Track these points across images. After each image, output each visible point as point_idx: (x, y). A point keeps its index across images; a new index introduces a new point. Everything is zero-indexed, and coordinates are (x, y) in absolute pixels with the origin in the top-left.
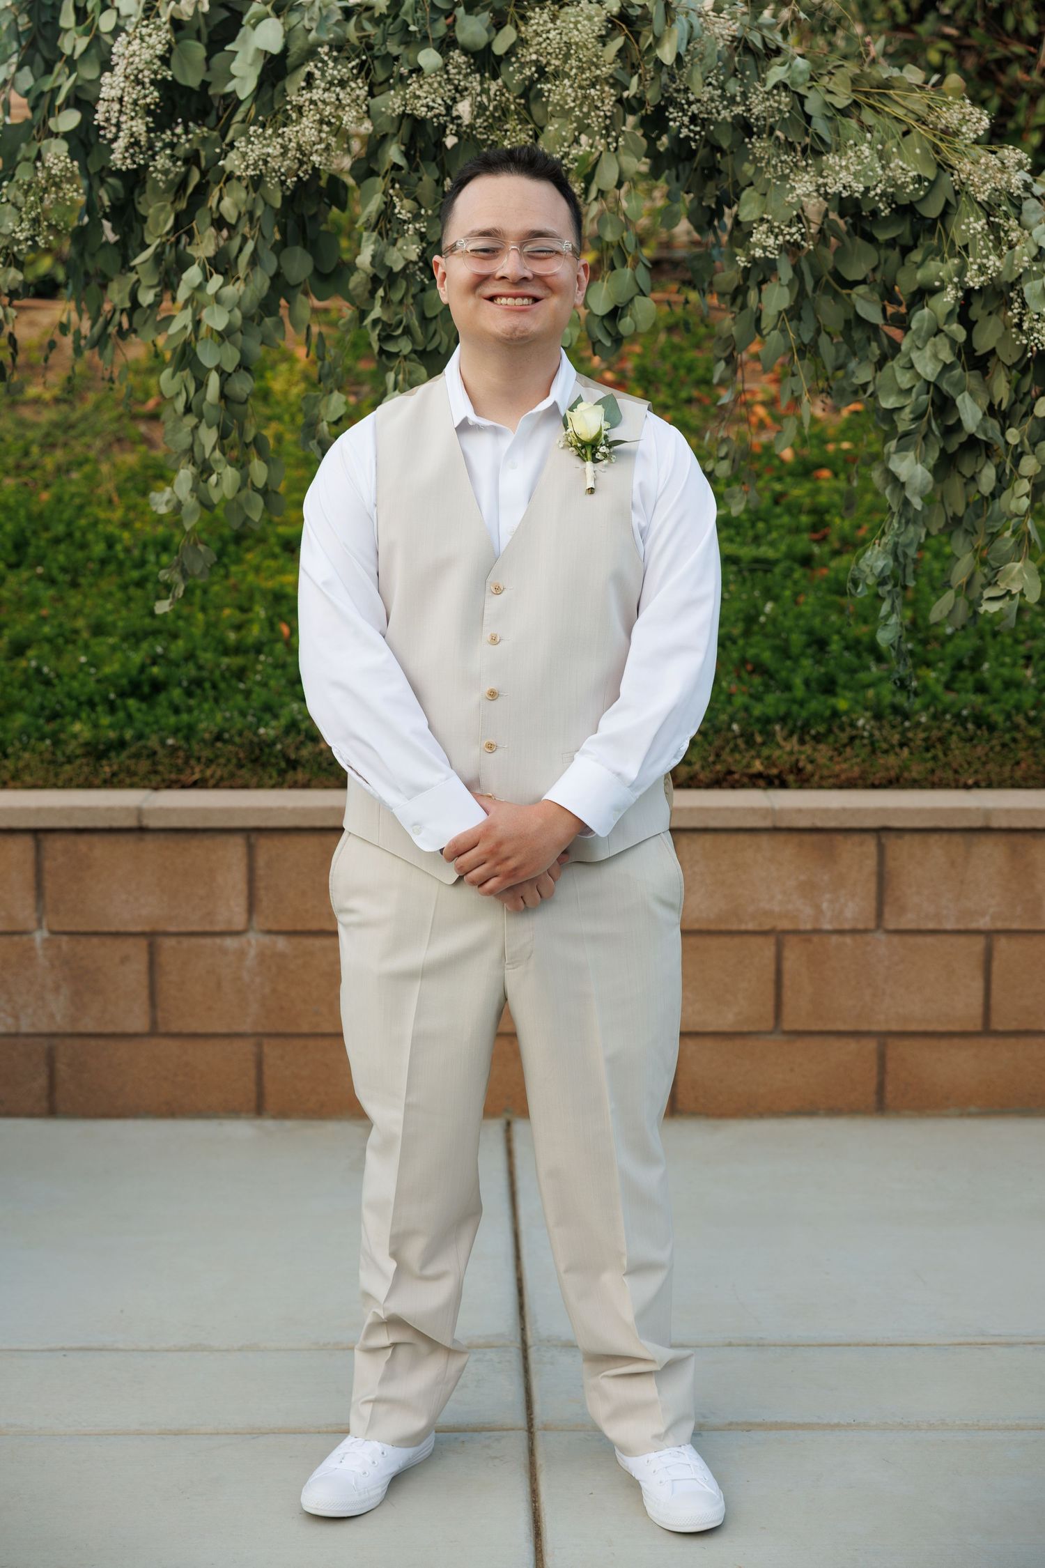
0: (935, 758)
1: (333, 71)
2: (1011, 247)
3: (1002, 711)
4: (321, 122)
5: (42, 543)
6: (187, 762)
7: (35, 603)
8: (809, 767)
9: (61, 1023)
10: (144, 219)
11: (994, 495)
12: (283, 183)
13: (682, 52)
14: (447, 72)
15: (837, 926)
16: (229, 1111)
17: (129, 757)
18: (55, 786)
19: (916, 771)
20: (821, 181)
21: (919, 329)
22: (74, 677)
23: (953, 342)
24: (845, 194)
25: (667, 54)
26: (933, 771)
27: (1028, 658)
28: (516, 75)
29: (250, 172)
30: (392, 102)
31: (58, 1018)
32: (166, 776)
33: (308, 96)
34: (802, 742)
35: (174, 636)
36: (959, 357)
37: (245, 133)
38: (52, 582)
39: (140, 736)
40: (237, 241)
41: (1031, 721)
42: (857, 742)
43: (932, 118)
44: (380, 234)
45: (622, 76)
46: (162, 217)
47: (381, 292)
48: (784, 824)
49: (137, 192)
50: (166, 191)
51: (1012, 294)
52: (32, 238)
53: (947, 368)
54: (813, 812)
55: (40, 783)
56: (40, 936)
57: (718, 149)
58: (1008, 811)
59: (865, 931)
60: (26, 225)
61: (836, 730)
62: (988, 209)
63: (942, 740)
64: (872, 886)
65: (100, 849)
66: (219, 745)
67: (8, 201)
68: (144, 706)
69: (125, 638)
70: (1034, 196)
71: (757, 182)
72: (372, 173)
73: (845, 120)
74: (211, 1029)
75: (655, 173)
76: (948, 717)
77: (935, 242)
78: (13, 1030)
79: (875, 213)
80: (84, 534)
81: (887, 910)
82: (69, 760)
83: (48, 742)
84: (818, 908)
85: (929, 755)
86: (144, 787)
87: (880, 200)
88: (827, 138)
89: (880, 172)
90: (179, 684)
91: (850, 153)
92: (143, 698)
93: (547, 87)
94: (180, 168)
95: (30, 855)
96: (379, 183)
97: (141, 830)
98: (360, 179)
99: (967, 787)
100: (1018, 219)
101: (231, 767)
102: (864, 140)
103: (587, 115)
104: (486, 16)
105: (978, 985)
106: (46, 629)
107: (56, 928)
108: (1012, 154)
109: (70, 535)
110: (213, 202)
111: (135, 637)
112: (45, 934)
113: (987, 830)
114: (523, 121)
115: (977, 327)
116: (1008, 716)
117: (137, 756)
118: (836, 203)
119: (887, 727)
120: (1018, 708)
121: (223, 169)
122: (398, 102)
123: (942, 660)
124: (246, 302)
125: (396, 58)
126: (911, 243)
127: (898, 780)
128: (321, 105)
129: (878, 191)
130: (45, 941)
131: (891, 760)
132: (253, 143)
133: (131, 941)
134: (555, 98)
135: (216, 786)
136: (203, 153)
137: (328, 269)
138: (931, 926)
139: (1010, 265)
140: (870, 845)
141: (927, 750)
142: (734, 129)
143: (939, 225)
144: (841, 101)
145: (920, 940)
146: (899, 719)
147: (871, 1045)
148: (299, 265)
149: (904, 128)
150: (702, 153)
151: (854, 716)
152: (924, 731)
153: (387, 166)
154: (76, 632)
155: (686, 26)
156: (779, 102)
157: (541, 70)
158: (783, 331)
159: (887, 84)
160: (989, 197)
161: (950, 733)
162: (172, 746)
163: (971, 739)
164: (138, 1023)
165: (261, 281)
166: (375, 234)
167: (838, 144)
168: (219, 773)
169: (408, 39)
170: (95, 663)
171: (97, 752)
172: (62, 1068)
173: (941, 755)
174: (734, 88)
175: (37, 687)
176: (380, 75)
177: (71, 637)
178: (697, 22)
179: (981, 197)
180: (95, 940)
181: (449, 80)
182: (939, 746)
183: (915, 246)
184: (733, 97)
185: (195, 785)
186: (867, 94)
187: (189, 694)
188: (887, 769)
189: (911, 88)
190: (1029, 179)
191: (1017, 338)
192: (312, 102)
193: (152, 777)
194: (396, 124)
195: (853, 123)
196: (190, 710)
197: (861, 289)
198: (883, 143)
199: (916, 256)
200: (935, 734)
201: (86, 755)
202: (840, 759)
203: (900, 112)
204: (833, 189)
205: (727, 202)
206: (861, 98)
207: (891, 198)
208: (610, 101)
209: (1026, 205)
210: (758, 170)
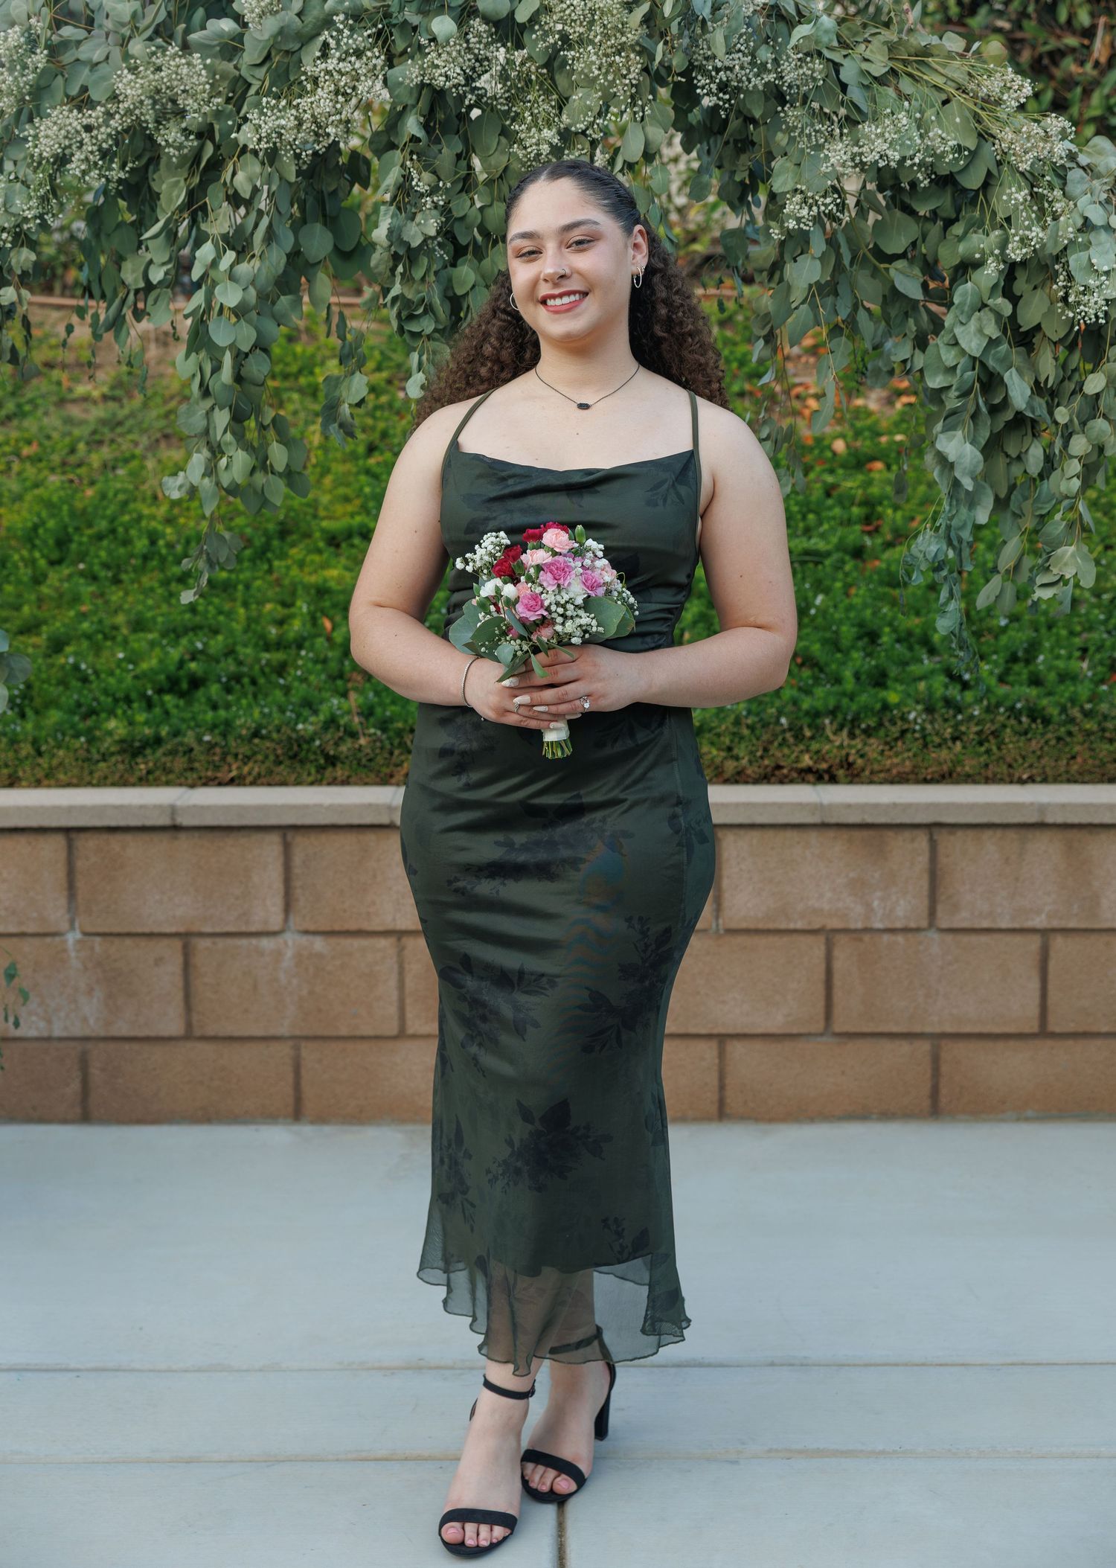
0: (988, 752)
1: (349, 41)
2: (1056, 218)
3: (1058, 704)
4: (337, 93)
5: (85, 539)
6: (223, 759)
7: (76, 599)
8: (860, 762)
9: (94, 1027)
10: (158, 194)
11: (1042, 476)
12: (297, 156)
14: (467, 41)
15: (890, 926)
16: (268, 1116)
17: (164, 754)
18: (90, 784)
19: (969, 766)
20: (856, 149)
21: (962, 304)
22: (112, 674)
23: (998, 316)
24: (882, 164)
26: (987, 765)
27: (1084, 650)
28: (538, 44)
29: (263, 146)
30: (409, 72)
31: (92, 1021)
32: (203, 774)
33: (323, 66)
34: (852, 735)
35: (215, 632)
36: (1005, 332)
37: (258, 105)
38: (94, 578)
39: (176, 733)
40: (253, 215)
41: (1087, 714)
42: (909, 736)
43: (972, 86)
44: (399, 209)
45: (647, 43)
46: (175, 193)
47: (400, 269)
48: (833, 820)
49: (151, 168)
50: (180, 166)
51: (1057, 267)
52: (41, 216)
53: (992, 343)
54: (863, 807)
55: (75, 781)
56: (72, 938)
57: (750, 119)
58: (1063, 806)
59: (918, 930)
60: (34, 203)
61: (887, 724)
62: (1032, 179)
63: (995, 734)
64: (924, 883)
65: (133, 848)
66: (256, 741)
67: (17, 178)
68: (182, 702)
69: (164, 634)
70: (1079, 166)
71: (791, 150)
72: (393, 146)
73: (881, 89)
74: (247, 1033)
75: (688, 145)
76: (1002, 710)
77: (977, 214)
78: (45, 1034)
79: (913, 184)
80: (127, 531)
81: (940, 908)
82: (104, 758)
83: (83, 739)
84: (868, 906)
85: (983, 749)
86: (181, 785)
87: (919, 170)
88: (864, 108)
89: (919, 141)
90: (219, 681)
91: (887, 122)
92: (182, 695)
93: (571, 54)
94: (193, 142)
95: (63, 855)
96: (397, 155)
97: (176, 828)
98: (379, 152)
99: (1021, 782)
100: (1063, 189)
101: (268, 764)
102: (901, 108)
103: (612, 83)
105: (1035, 985)
106: (85, 625)
107: (90, 929)
108: (1055, 122)
109: (113, 531)
110: (227, 175)
111: (174, 633)
112: (78, 935)
113: (1041, 826)
114: (547, 93)
115: (1021, 302)
116: (1063, 709)
117: (173, 753)
118: (873, 174)
119: (940, 720)
120: (1073, 700)
121: (236, 142)
122: (416, 71)
123: (995, 652)
124: (262, 280)
125: (415, 29)
126: (954, 216)
127: (950, 775)
128: (336, 76)
129: (917, 160)
130: (79, 942)
131: (944, 754)
132: (265, 115)
133: (165, 942)
134: (579, 66)
135: (253, 783)
136: (217, 127)
137: (348, 247)
138: (985, 924)
139: (1055, 237)
140: (922, 841)
141: (981, 744)
142: (767, 99)
143: (981, 196)
144: (878, 69)
145: (974, 939)
146: (951, 712)
147: (925, 1046)
148: (319, 242)
149: (944, 97)
150: (734, 124)
151: (905, 710)
152: (977, 724)
153: (406, 139)
154: (115, 628)
156: (813, 71)
157: (564, 37)
158: (813, 306)
159: (926, 52)
160: (1032, 164)
161: (1004, 726)
162: (209, 742)
163: (1026, 733)
164: (173, 1026)
165: (277, 259)
166: (393, 208)
167: (875, 112)
168: (256, 770)
169: (426, 7)
170: (133, 659)
171: (133, 749)
172: (95, 1071)
173: (994, 748)
174: (765, 55)
175: (75, 683)
176: (400, 45)
177: (110, 634)
179: (1023, 167)
180: (128, 941)
181: (469, 49)
182: (991, 738)
183: (957, 220)
184: (764, 65)
185: (231, 782)
186: (905, 62)
187: (228, 690)
188: (940, 764)
189: (950, 56)
190: (1074, 148)
191: (1063, 313)
192: (328, 72)
193: (188, 774)
194: (415, 95)
195: (890, 91)
196: (228, 706)
197: (900, 264)
198: (922, 112)
199: (958, 229)
200: (989, 727)
201: (121, 752)
202: (891, 753)
203: (939, 81)
204: (869, 159)
205: (759, 176)
206: (898, 67)
207: (929, 168)
208: (636, 69)
209: (1071, 175)
210: (792, 140)
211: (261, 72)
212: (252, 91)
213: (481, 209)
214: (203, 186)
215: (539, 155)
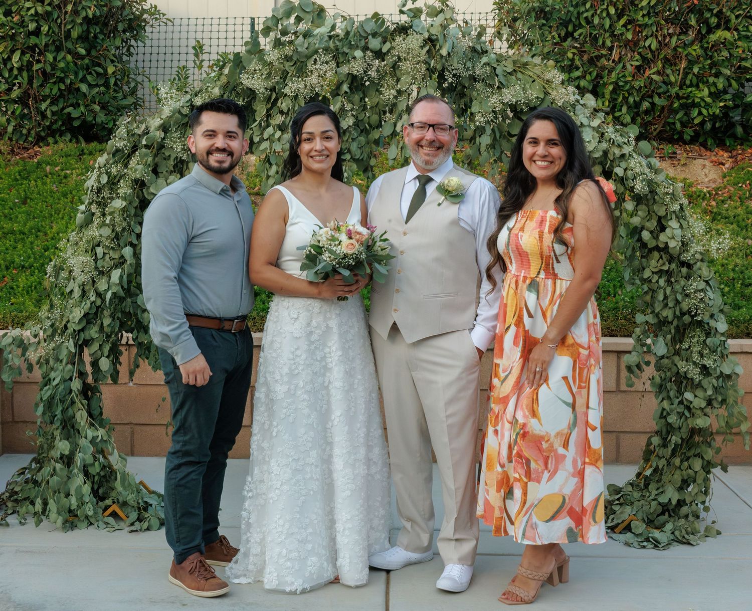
1: (324, 58)
4: (319, 76)
10: (256, 111)
12: (305, 98)
13: (450, 51)
14: (365, 59)
20: (501, 98)
24: (510, 103)
25: (444, 52)
28: (389, 60)
29: (293, 94)
30: (345, 69)
33: (315, 67)
37: (291, 80)
40: (289, 118)
43: (542, 76)
45: (428, 60)
46: (262, 110)
49: (253, 101)
50: (264, 100)
57: (464, 87)
70: (580, 104)
71: (478, 98)
72: (339, 95)
73: (510, 76)
75: (443, 95)
79: (522, 109)
87: (523, 105)
88: (504, 83)
89: (523, 95)
91: (512, 88)
93: (401, 64)
94: (268, 93)
96: (340, 98)
98: (333, 97)
102: (517, 83)
103: (415, 74)
104: (380, 39)
108: (571, 89)
110: (279, 104)
114: (393, 77)
118: (507, 106)
121: (283, 93)
122: (347, 69)
125: (347, 54)
128: (319, 70)
129: (522, 102)
132: (294, 83)
134: (404, 68)
136: (277, 87)
142: (470, 80)
144: (509, 70)
149: (532, 79)
150: (459, 88)
153: (343, 92)
155: (451, 43)
156: (486, 70)
157: (399, 58)
158: (489, 153)
159: (526, 64)
160: (563, 103)
167: (508, 85)
169: (351, 47)
174: (469, 64)
176: (341, 60)
178: (455, 41)
179: (560, 104)
181: (366, 62)
184: (468, 68)
186: (519, 67)
189: (535, 65)
190: (579, 98)
192: (316, 69)
194: (346, 77)
195: (514, 77)
198: (524, 85)
203: (531, 74)
204: (505, 101)
205: (468, 106)
206: (517, 69)
207: (527, 105)
208: (424, 69)
209: (577, 108)
210: (478, 94)
211: (292, 68)
212: (289, 75)
213: (369, 117)
214: (271, 109)
215: (389, 99)
